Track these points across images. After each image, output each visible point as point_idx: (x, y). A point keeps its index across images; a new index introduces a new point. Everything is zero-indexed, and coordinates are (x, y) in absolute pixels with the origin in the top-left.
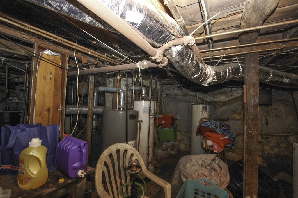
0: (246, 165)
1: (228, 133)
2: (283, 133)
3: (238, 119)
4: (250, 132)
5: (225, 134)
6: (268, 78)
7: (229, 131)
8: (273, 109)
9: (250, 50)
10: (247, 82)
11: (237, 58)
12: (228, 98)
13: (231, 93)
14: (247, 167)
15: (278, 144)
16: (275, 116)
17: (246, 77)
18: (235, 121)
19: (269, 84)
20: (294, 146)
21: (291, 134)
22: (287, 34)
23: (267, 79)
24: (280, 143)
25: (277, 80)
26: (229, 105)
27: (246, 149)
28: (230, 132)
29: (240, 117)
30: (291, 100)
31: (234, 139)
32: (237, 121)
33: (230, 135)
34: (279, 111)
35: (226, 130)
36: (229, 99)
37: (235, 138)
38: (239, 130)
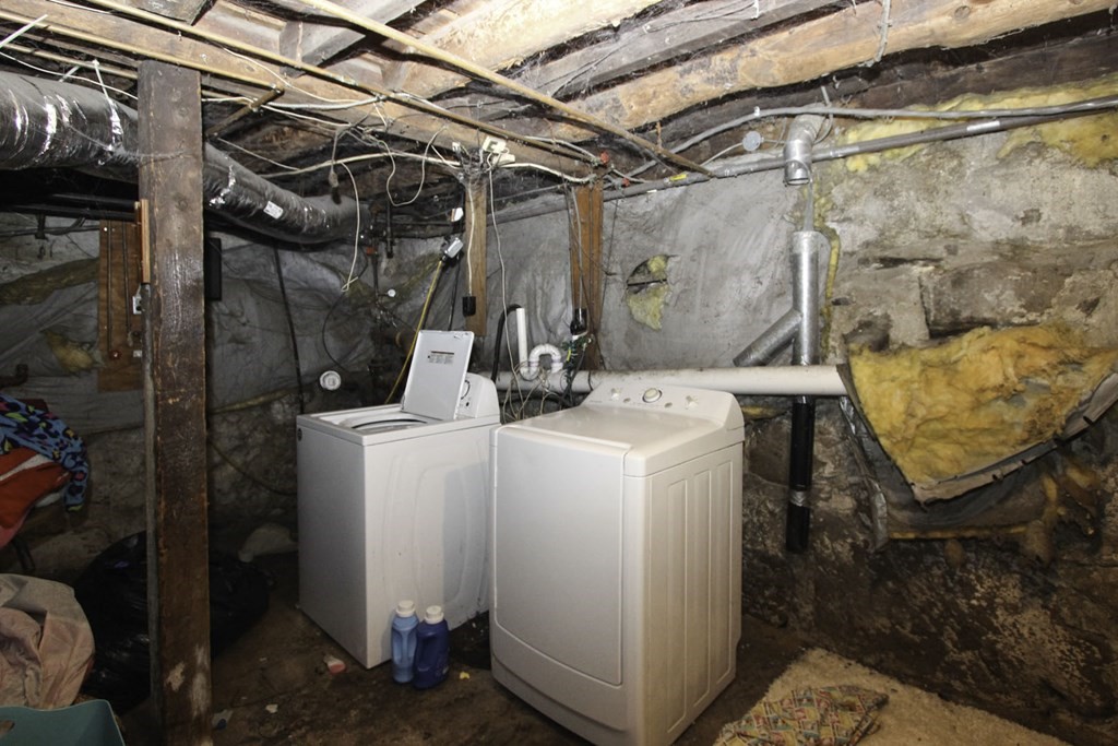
0: (161, 544)
1: (41, 437)
2: (256, 397)
3: (83, 369)
4: (171, 401)
5: (30, 445)
6: (220, 191)
7: (49, 426)
8: (224, 314)
9: (167, 51)
10: (156, 188)
11: (95, 64)
12: (19, 266)
13: (36, 243)
14: (163, 551)
15: (243, 437)
16: (230, 341)
17: (148, 163)
18: (66, 381)
19: (224, 213)
20: (298, 426)
21: (278, 394)
22: (295, 44)
23: (217, 194)
24: (247, 433)
25: (249, 205)
26: (31, 303)
27: (158, 479)
28: (52, 430)
29: (90, 355)
30: (276, 281)
31: (79, 459)
32: (75, 379)
33: (57, 444)
34: (244, 320)
35: (32, 426)
36: (28, 272)
37: (84, 455)
38: (88, 418)
